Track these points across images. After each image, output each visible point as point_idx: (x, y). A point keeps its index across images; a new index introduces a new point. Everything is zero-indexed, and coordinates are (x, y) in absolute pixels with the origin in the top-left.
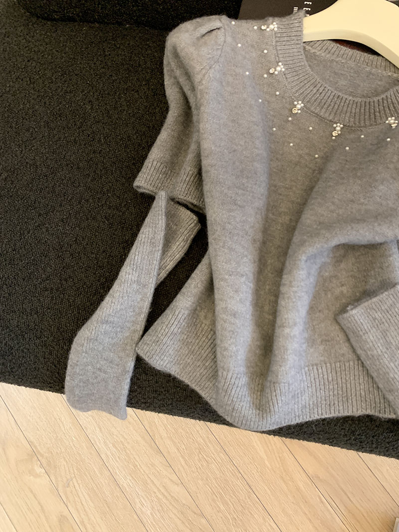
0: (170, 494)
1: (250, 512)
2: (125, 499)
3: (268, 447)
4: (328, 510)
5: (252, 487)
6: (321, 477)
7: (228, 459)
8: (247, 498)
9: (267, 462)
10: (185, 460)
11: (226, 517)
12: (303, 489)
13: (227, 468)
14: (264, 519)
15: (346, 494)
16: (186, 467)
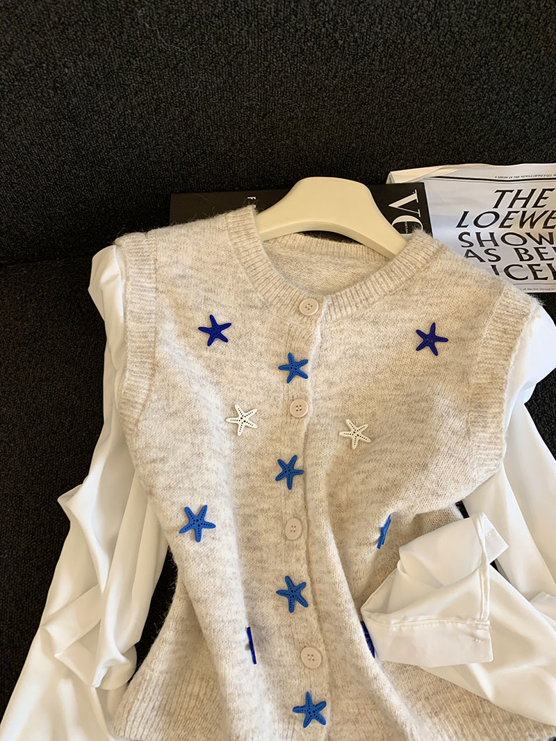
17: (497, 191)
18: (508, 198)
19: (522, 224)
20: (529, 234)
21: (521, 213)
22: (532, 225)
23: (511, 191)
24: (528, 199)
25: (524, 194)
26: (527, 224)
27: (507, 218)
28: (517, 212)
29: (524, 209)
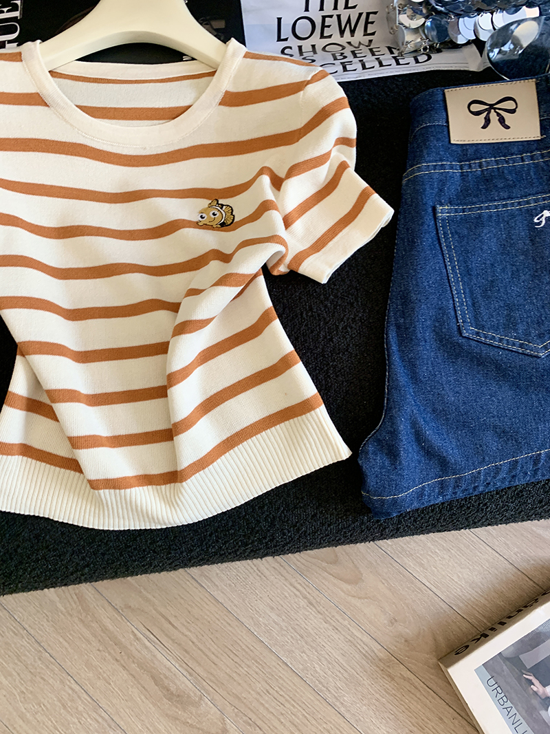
19: (342, 32)
20: (349, 43)
22: (352, 32)
26: (347, 32)
27: (323, 26)
28: (331, 16)
29: (335, 13)
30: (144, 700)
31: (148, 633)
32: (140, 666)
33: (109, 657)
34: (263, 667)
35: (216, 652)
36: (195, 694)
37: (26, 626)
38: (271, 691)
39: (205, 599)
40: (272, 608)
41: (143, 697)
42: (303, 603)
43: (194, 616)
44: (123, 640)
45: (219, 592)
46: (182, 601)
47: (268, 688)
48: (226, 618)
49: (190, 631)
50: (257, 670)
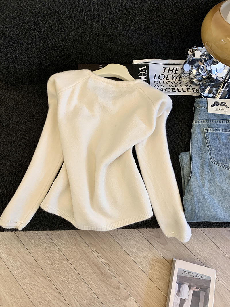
0: (25, 260)
1: (61, 263)
2: (5, 265)
3: (69, 233)
4: (96, 257)
5: (62, 252)
6: (92, 244)
7: (52, 241)
8: (60, 257)
9: (69, 240)
10: (32, 244)
11: (51, 267)
12: (85, 249)
13: (51, 245)
14: (68, 265)
15: (103, 249)
16: (33, 247)
17: (163, 68)
18: (167, 70)
19: (172, 79)
20: (174, 82)
21: (171, 75)
22: (175, 79)
23: (167, 68)
24: (173, 71)
25: (171, 69)
26: (174, 79)
27: (167, 77)
28: (170, 75)
29: (172, 74)
30: (94, 274)
31: (97, 253)
32: (93, 263)
33: (83, 259)
34: (133, 269)
35: (118, 262)
36: (110, 274)
37: (58, 246)
38: (135, 277)
39: (116, 244)
40: (137, 250)
41: (93, 273)
42: (147, 249)
43: (112, 250)
44: (88, 254)
45: (121, 243)
46: (108, 244)
47: (134, 275)
48: (122, 251)
49: (110, 254)
50: (131, 269)
